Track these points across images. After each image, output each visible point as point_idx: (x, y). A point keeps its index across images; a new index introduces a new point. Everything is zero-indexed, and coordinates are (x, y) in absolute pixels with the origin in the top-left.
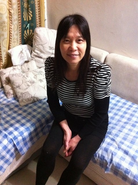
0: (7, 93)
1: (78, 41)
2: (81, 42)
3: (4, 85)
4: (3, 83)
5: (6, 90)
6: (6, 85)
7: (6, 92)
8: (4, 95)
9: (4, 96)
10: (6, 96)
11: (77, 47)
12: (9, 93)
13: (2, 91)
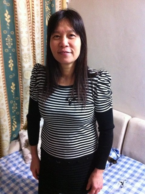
0: (26, 158)
1: (70, 36)
2: (73, 37)
3: (23, 148)
4: (22, 145)
5: (25, 154)
6: (25, 148)
7: (25, 156)
8: (23, 159)
9: (22, 161)
10: (24, 160)
11: (69, 43)
12: (27, 158)
13: (21, 155)
